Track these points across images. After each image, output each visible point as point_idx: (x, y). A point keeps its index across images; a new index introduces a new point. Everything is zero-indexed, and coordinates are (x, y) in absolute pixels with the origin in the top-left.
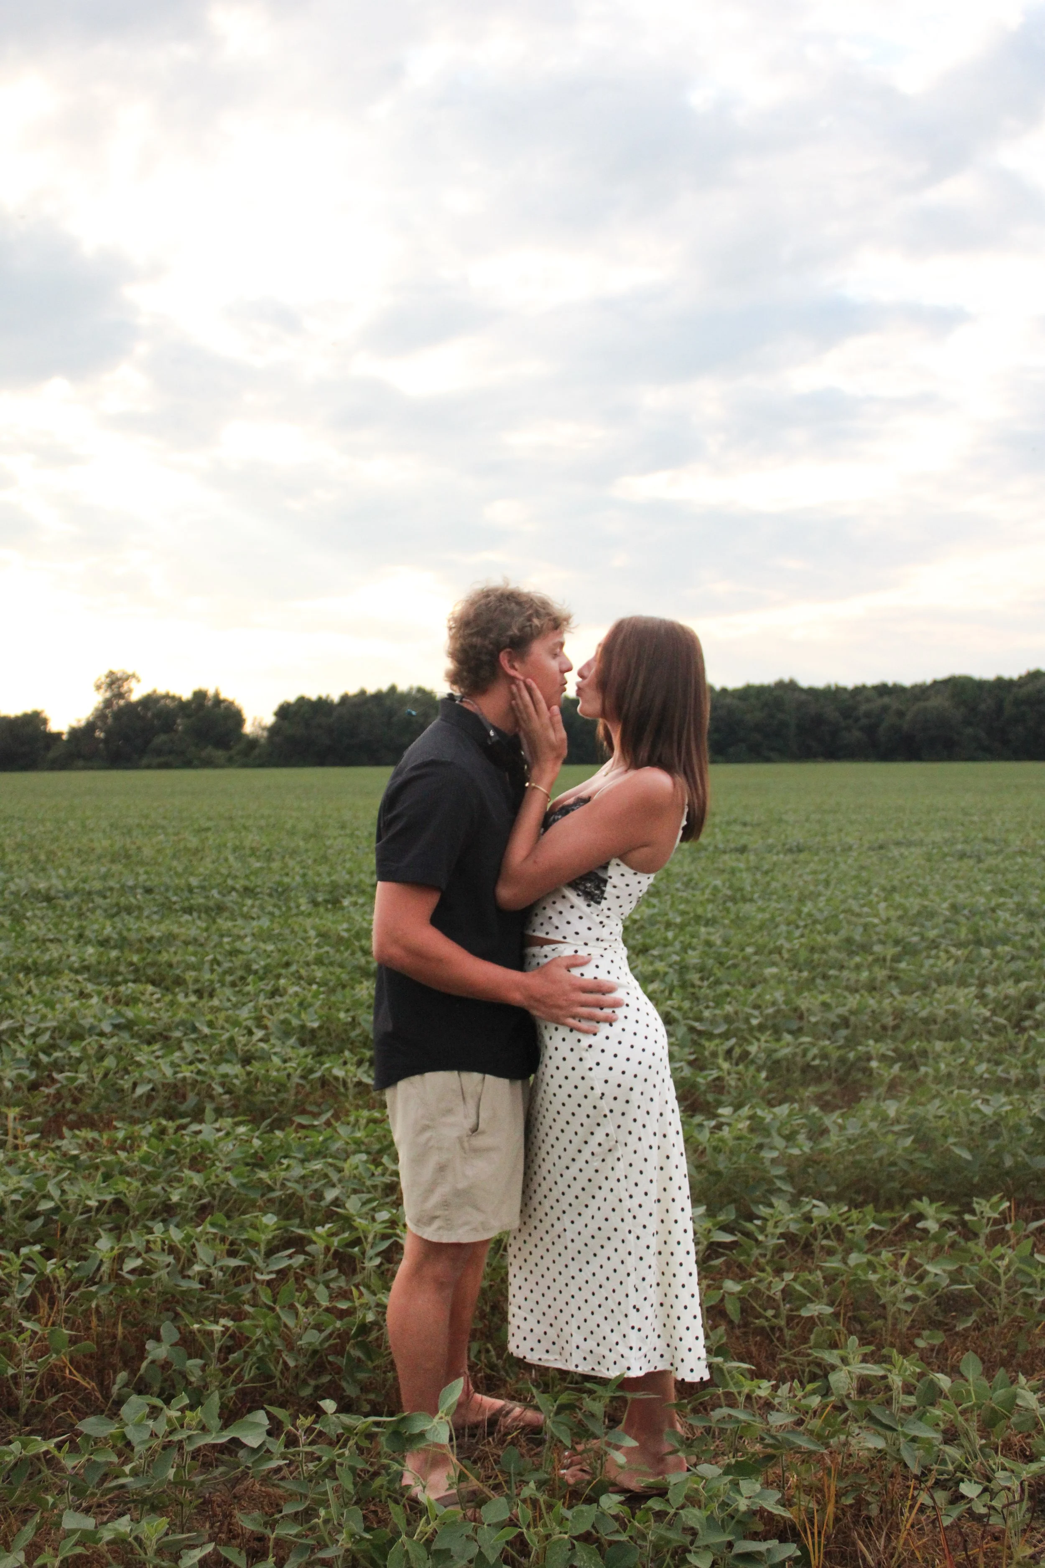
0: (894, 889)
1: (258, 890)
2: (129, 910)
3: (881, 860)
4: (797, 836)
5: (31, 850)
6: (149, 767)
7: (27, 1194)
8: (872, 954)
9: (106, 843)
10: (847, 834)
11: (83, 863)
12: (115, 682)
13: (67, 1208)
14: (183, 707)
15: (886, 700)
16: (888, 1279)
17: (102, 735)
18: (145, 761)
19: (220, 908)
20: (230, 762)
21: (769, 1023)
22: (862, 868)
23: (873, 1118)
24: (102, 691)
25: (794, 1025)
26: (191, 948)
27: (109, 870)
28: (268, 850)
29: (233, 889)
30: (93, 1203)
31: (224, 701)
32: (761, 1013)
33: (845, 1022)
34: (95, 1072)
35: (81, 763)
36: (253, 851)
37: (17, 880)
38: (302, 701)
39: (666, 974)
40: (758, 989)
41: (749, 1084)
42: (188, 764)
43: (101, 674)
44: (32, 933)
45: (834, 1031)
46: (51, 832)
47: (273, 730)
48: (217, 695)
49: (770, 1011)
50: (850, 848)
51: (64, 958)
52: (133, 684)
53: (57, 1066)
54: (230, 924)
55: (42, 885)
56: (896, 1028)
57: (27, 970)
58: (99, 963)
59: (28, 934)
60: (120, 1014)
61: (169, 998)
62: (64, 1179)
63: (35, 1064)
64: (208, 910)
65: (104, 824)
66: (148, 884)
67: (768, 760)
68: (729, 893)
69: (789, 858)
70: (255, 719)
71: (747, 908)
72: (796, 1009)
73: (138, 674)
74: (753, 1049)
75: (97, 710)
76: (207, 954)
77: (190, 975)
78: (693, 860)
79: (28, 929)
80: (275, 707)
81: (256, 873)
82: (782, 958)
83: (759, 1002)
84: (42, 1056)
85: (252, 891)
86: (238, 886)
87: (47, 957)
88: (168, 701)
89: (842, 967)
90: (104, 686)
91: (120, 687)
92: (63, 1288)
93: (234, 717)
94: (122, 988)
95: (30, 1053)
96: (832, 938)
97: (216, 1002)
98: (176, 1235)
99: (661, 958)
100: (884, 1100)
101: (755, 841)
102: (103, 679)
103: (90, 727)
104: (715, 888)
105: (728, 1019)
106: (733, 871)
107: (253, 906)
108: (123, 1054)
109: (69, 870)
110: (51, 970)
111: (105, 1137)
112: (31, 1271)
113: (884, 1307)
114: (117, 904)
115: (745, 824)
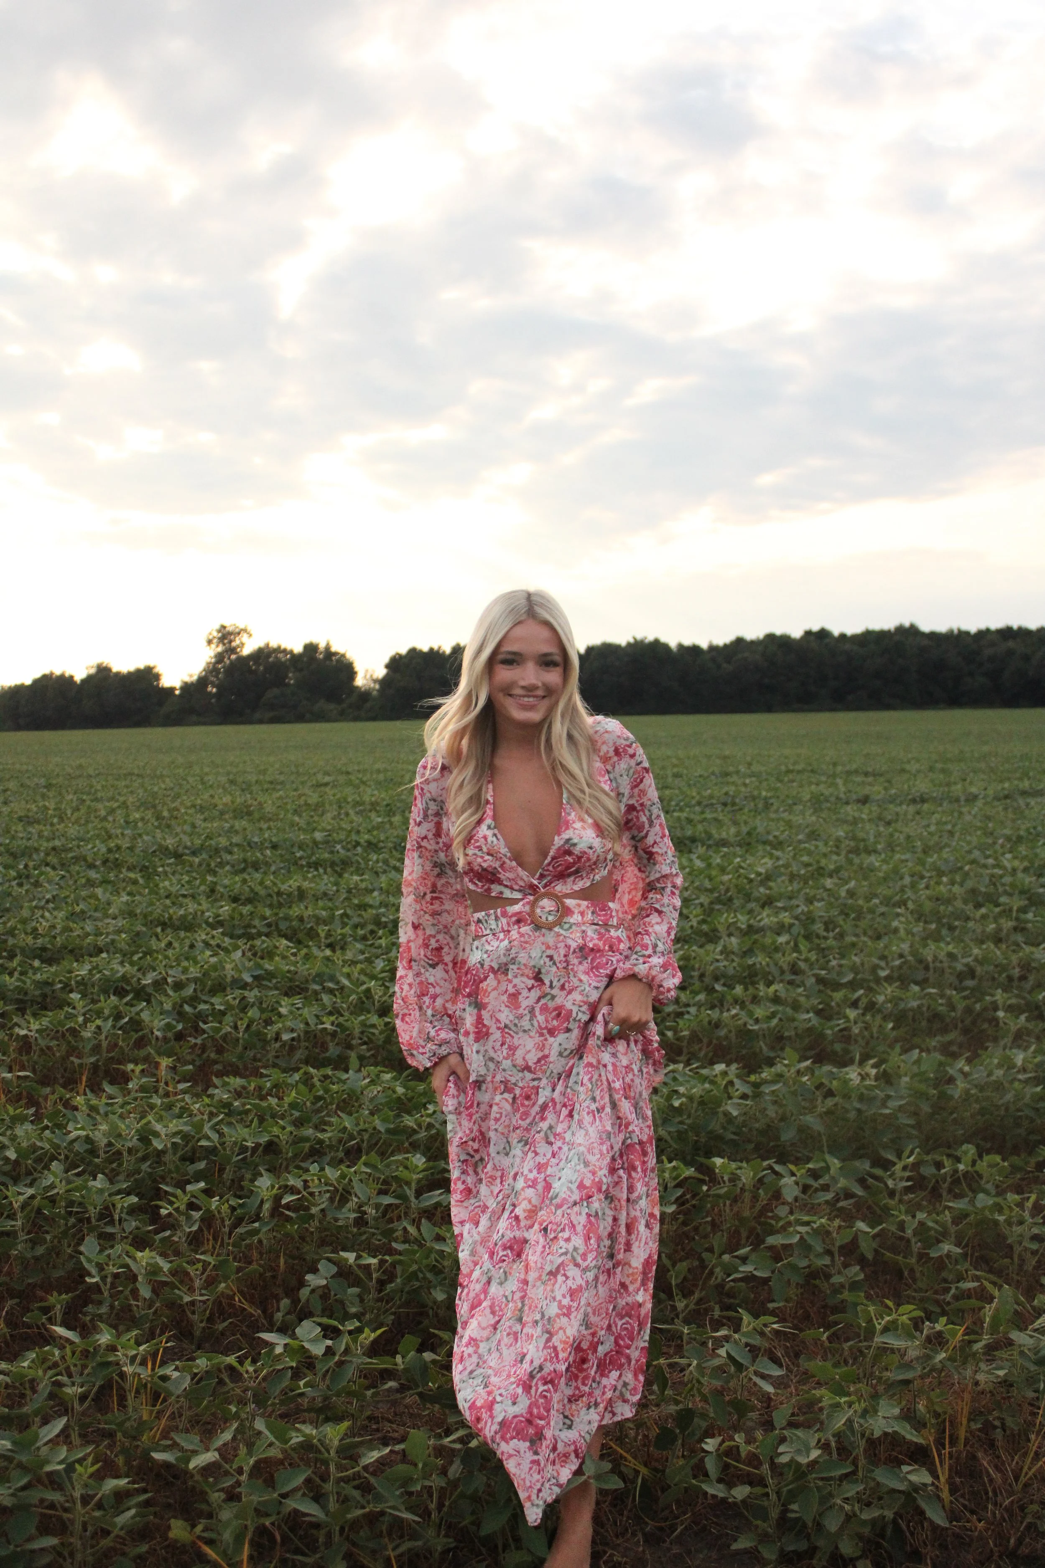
0: (1020, 839)
1: (382, 845)
2: (256, 866)
3: (1006, 809)
4: (922, 786)
5: (154, 807)
6: (261, 722)
7: (186, 1137)
8: (997, 905)
9: (227, 799)
10: (971, 783)
11: (205, 820)
12: (226, 636)
13: (225, 1149)
14: (296, 659)
15: (1011, 644)
16: (1015, 1219)
17: (214, 690)
18: (257, 715)
19: (345, 863)
20: (342, 716)
21: (896, 975)
22: (989, 818)
23: (1000, 1066)
24: (213, 646)
25: (920, 976)
26: (321, 903)
27: (232, 827)
28: (387, 805)
29: (358, 844)
30: (249, 1144)
31: (336, 654)
32: (887, 964)
33: (972, 973)
34: (239, 1023)
35: (194, 718)
36: (374, 806)
37: (145, 838)
38: (413, 652)
39: (791, 926)
40: (885, 940)
41: (875, 1035)
42: (301, 719)
43: (212, 628)
44: (165, 888)
45: (961, 982)
46: (172, 789)
47: (385, 682)
48: (328, 648)
49: (897, 963)
50: (975, 797)
51: (199, 913)
52: (244, 638)
53: (201, 1017)
54: (356, 878)
55: (170, 842)
56: (1023, 978)
57: (164, 925)
58: (233, 918)
59: (162, 891)
60: (259, 966)
61: (304, 951)
62: (217, 1123)
63: (181, 1015)
64: (333, 864)
65: (223, 779)
66: (274, 839)
67: (888, 707)
68: (852, 844)
69: (912, 809)
70: (367, 671)
71: (873, 860)
72: (921, 961)
73: (249, 629)
74: (881, 999)
75: (208, 664)
76: (338, 909)
77: (322, 930)
78: (815, 811)
79: (161, 885)
80: (386, 660)
81: (379, 827)
82: (907, 909)
83: (886, 953)
84: (187, 1008)
85: (376, 845)
86: (362, 841)
87: (182, 912)
88: (281, 655)
89: (968, 919)
90: (215, 641)
91: (230, 642)
92: (227, 1223)
93: (346, 670)
94: (257, 942)
95: (174, 1005)
96: (956, 889)
97: (349, 955)
98: (332, 1174)
99: (785, 909)
100: (1011, 1048)
101: (877, 790)
102: (215, 634)
103: (202, 681)
104: (838, 840)
105: (854, 969)
106: (855, 822)
107: (377, 861)
108: (264, 1006)
109: (194, 826)
110: (188, 925)
111: (253, 1085)
112: (197, 1208)
113: (1011, 1247)
114: (245, 861)
115: (866, 774)
